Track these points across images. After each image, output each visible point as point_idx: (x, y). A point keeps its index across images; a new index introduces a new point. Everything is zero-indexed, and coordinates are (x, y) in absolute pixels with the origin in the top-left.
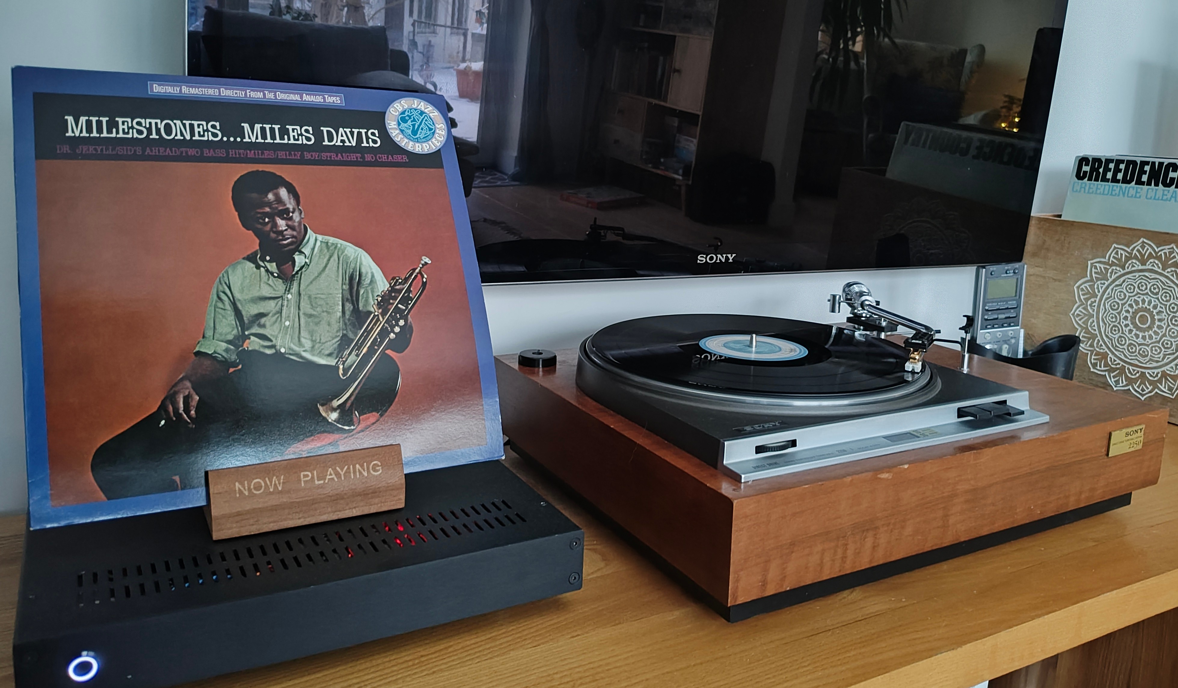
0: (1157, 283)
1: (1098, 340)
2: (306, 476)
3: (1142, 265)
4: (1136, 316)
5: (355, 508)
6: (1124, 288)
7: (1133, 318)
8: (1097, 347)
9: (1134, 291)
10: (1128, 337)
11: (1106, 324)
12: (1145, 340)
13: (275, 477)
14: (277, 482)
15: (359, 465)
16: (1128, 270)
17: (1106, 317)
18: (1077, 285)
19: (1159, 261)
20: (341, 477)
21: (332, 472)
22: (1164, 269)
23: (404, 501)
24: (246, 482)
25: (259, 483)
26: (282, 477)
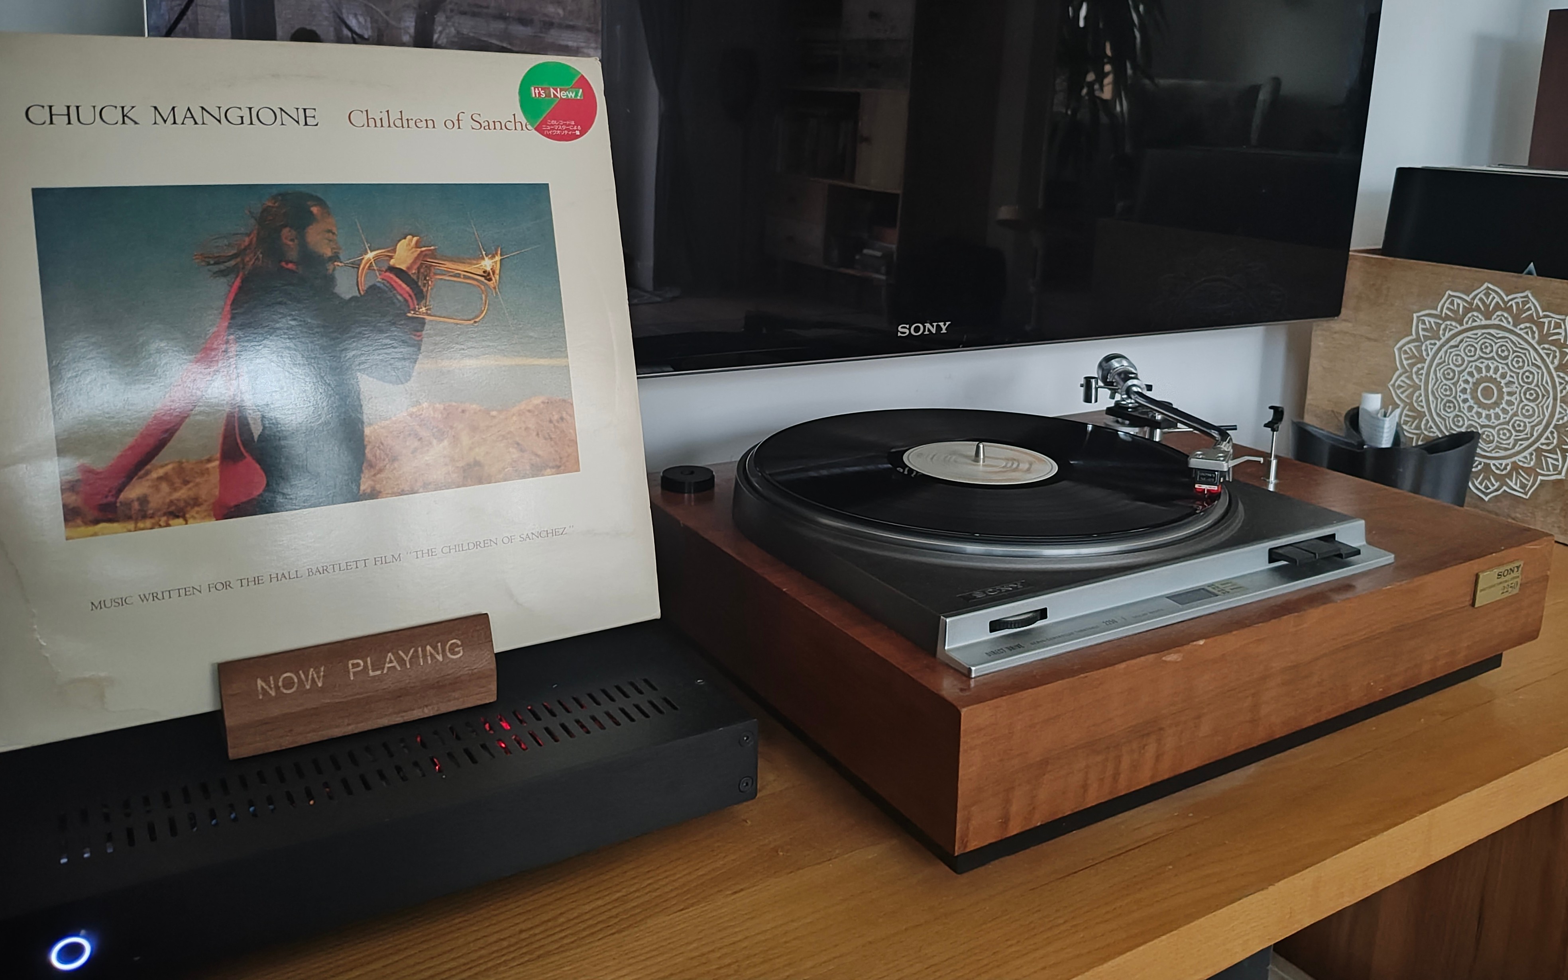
0: (1507, 344)
1: (1427, 421)
2: (356, 665)
3: (1486, 319)
4: (1478, 389)
5: (427, 706)
6: (1462, 350)
7: (1474, 391)
8: (1426, 429)
9: (1475, 355)
10: (1467, 417)
11: (1437, 399)
12: (1490, 421)
13: (312, 670)
14: (315, 676)
15: (431, 646)
16: (1468, 326)
17: (1437, 389)
18: (1398, 345)
19: (1508, 313)
20: (405, 664)
21: (393, 658)
22: (1515, 326)
23: (496, 692)
24: (271, 678)
25: (291, 678)
26: (322, 669)
